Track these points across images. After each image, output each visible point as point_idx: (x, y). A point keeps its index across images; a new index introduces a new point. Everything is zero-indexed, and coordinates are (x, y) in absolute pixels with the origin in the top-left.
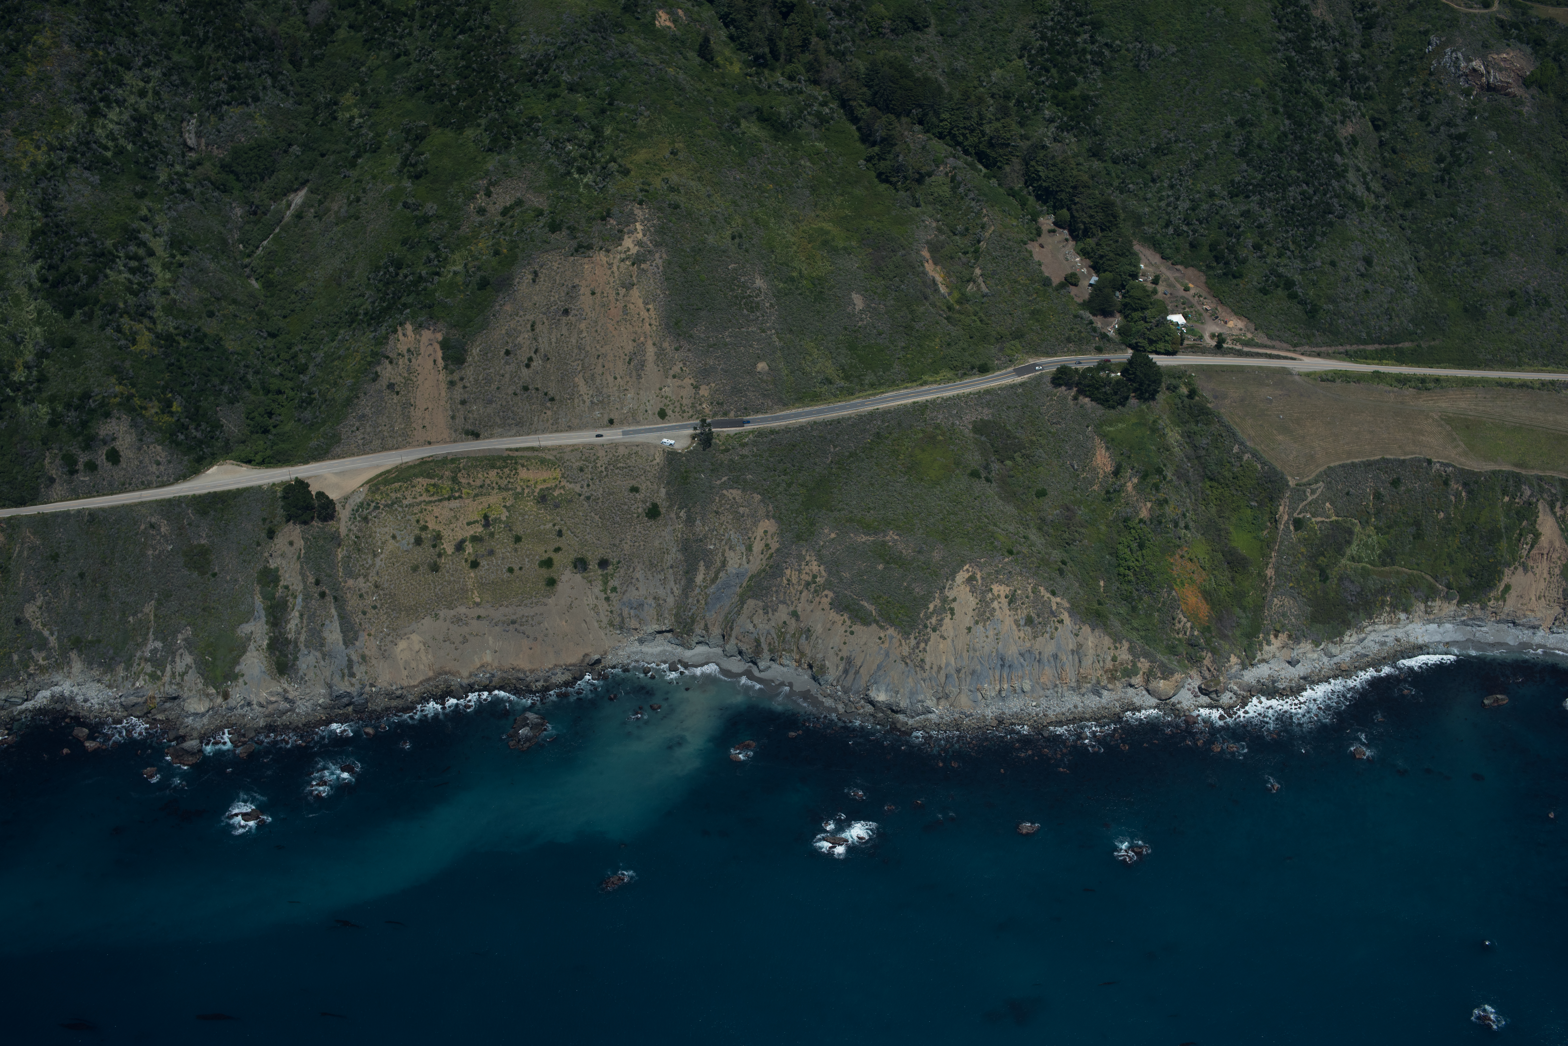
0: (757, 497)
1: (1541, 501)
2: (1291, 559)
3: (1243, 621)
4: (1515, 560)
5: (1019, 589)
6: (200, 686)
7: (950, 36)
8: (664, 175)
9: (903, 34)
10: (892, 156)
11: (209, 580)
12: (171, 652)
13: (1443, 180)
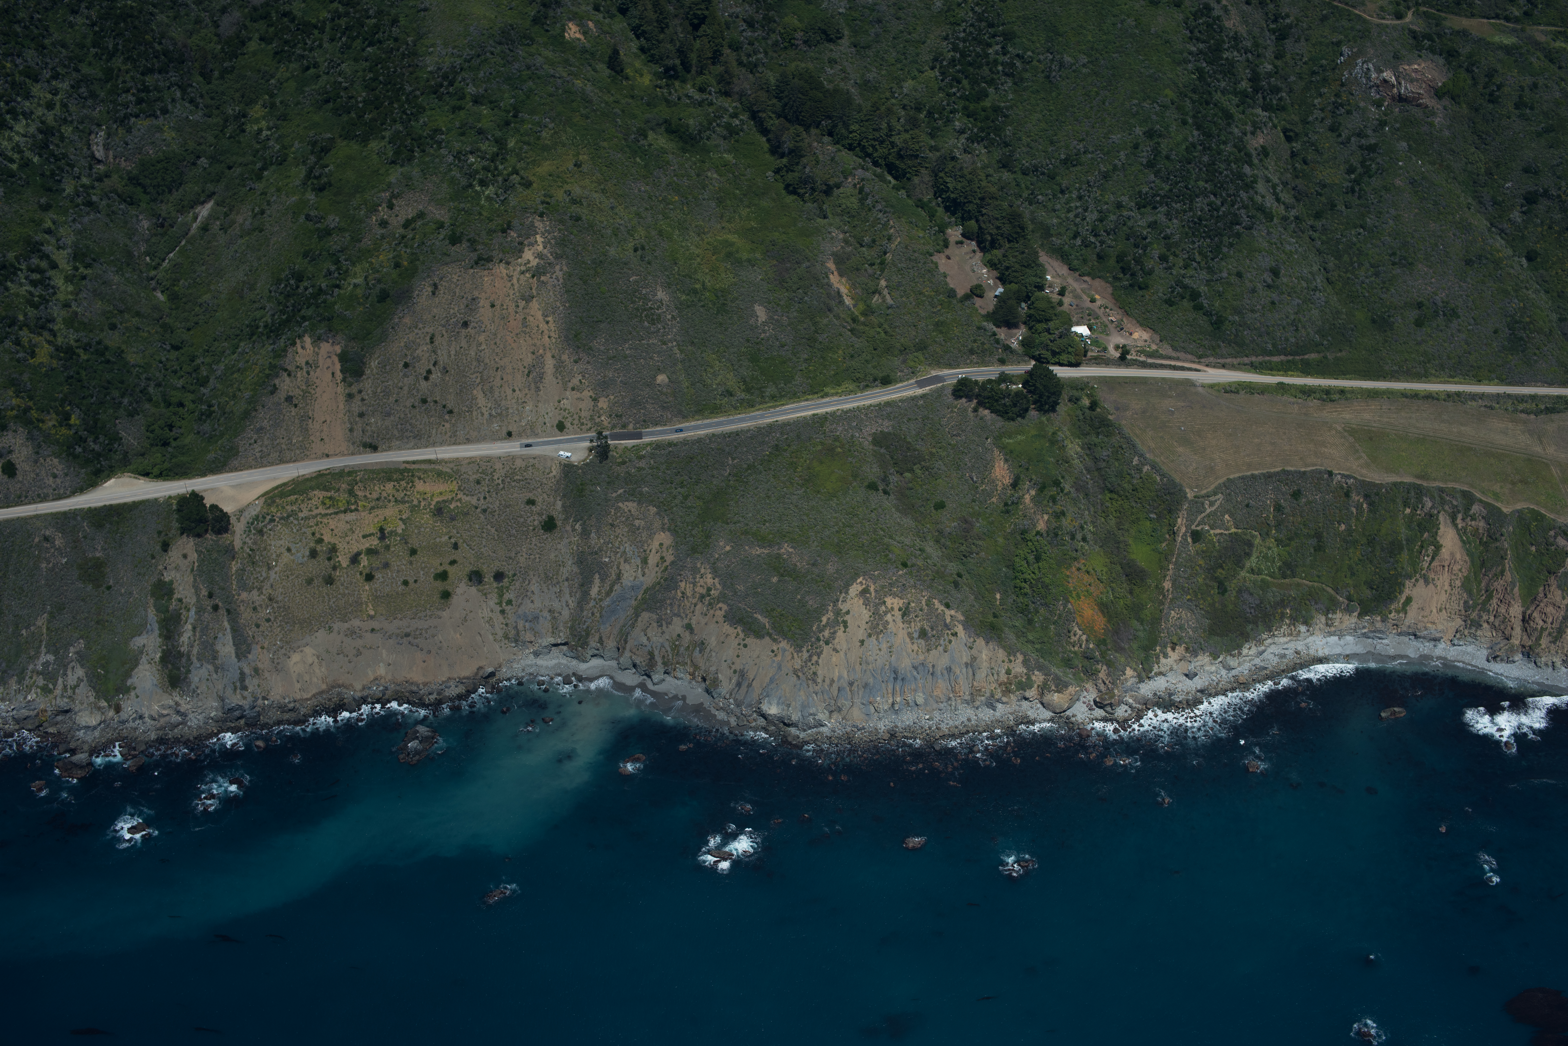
0: (653, 510)
1: (1442, 512)
2: (1189, 571)
3: (1141, 634)
4: (1416, 572)
5: (913, 602)
6: (92, 699)
7: (863, 47)
8: (567, 187)
9: (815, 46)
10: (800, 167)
11: (103, 592)
12: (63, 665)
13: (1353, 191)
